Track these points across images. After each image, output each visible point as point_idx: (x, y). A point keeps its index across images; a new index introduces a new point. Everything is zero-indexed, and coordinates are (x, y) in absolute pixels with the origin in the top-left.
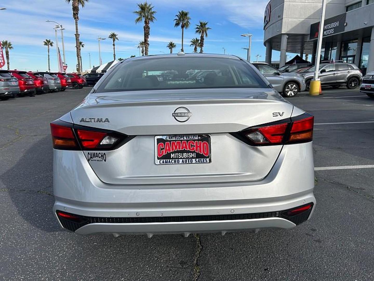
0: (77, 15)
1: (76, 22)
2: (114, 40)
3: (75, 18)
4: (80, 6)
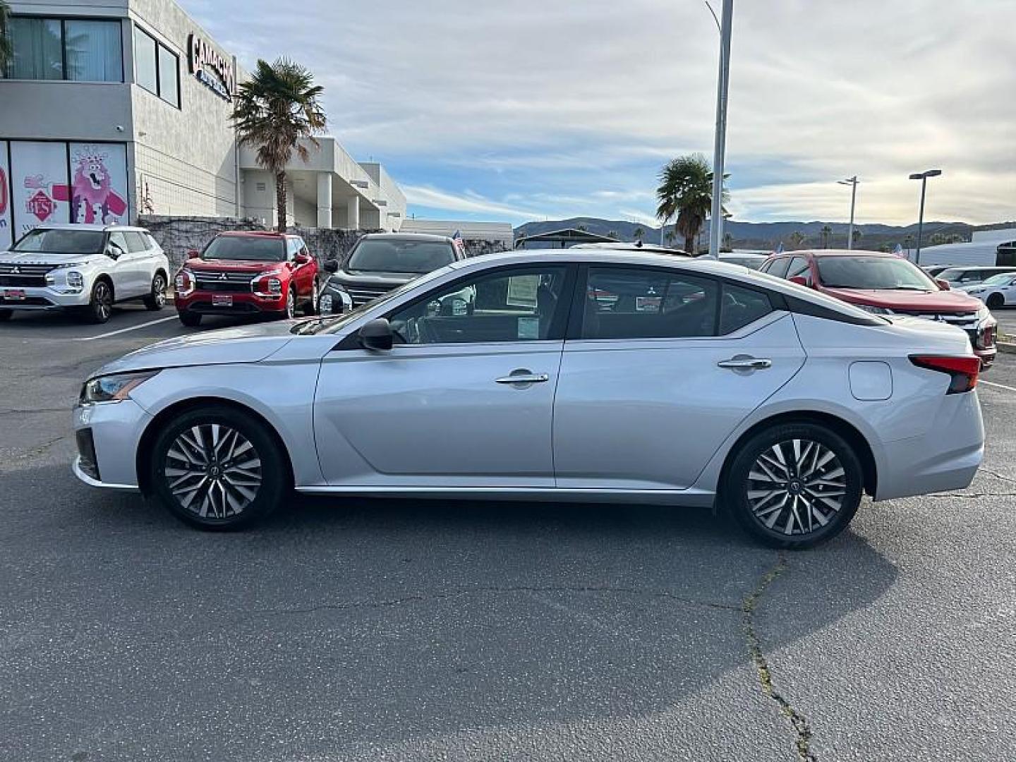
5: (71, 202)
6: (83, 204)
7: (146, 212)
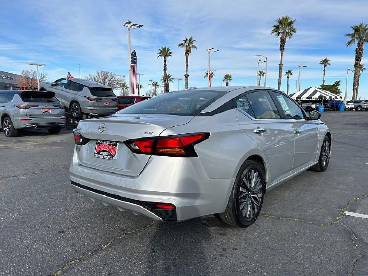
0: (283, 46)
1: (282, 54)
2: (325, 66)
3: (281, 50)
4: (288, 39)
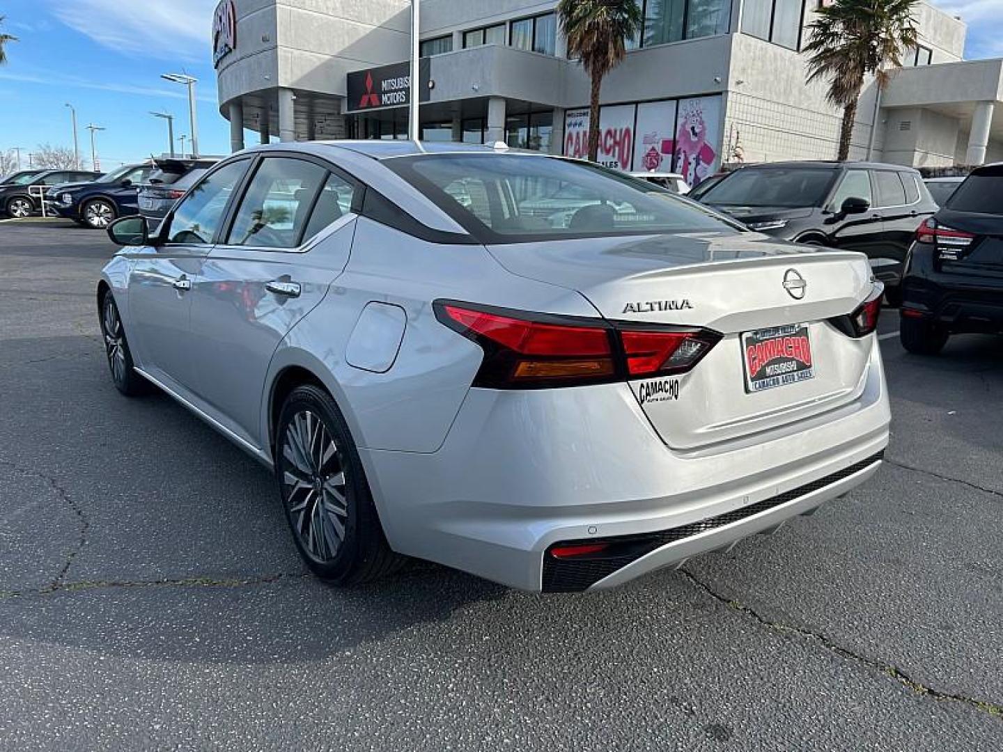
5: (673, 155)
6: (682, 156)
7: (733, 160)
